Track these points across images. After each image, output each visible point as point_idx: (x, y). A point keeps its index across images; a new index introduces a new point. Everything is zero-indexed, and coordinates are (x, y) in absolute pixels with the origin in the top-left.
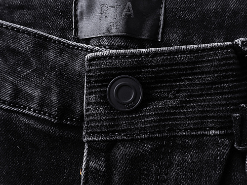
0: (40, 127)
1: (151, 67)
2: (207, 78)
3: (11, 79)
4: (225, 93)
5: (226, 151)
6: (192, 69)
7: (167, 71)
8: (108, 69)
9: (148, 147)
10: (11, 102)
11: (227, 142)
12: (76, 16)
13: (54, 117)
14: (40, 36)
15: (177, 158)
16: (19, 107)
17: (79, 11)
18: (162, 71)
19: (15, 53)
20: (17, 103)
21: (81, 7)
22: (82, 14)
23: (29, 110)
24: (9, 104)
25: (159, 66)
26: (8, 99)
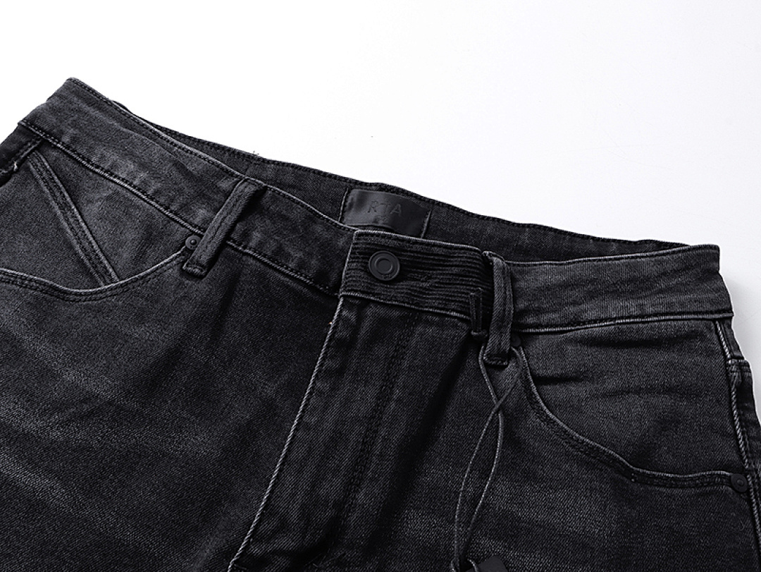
0: (294, 285)
1: (411, 251)
2: (455, 270)
3: (276, 238)
4: (469, 285)
5: (464, 334)
6: (444, 261)
7: (423, 258)
8: (374, 244)
9: (396, 313)
10: (271, 258)
11: (465, 326)
12: (345, 206)
13: (310, 279)
14: (312, 211)
15: (420, 329)
16: (278, 264)
17: (349, 201)
18: (419, 258)
19: (285, 218)
20: (277, 260)
21: (352, 199)
22: (351, 205)
23: (286, 268)
24: (269, 259)
25: (416, 252)
26: (269, 253)
